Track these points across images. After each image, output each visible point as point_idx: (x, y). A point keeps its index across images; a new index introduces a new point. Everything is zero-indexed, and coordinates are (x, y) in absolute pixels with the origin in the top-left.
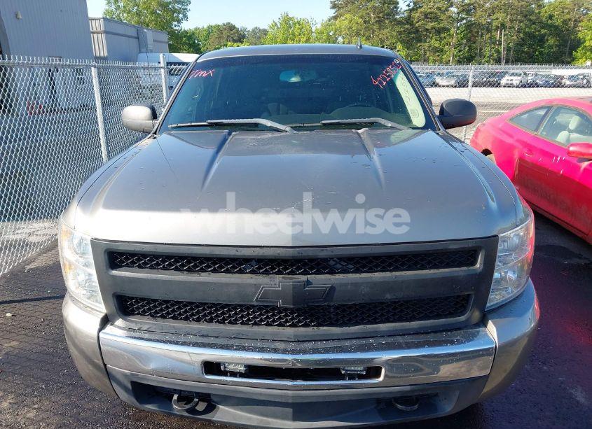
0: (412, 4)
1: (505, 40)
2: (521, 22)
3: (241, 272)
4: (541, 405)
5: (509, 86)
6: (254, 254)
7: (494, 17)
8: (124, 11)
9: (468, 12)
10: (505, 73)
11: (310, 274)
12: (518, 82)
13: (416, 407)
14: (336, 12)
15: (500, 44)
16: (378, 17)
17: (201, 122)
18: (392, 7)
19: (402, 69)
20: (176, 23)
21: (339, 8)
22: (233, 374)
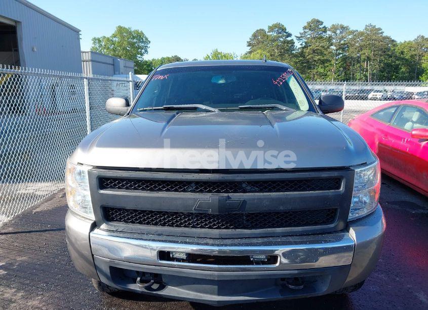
0: (304, 44)
1: (371, 68)
2: (381, 56)
3: (184, 191)
4: (395, 302)
5: (375, 99)
6: (193, 178)
7: (362, 52)
8: (105, 48)
9: (343, 49)
10: (371, 90)
11: (230, 193)
12: (380, 96)
13: (302, 287)
14: (251, 48)
15: (367, 71)
16: (281, 52)
17: (159, 107)
18: (290, 45)
19: (293, 75)
20: (139, 56)
21: (253, 46)
22: (178, 260)
